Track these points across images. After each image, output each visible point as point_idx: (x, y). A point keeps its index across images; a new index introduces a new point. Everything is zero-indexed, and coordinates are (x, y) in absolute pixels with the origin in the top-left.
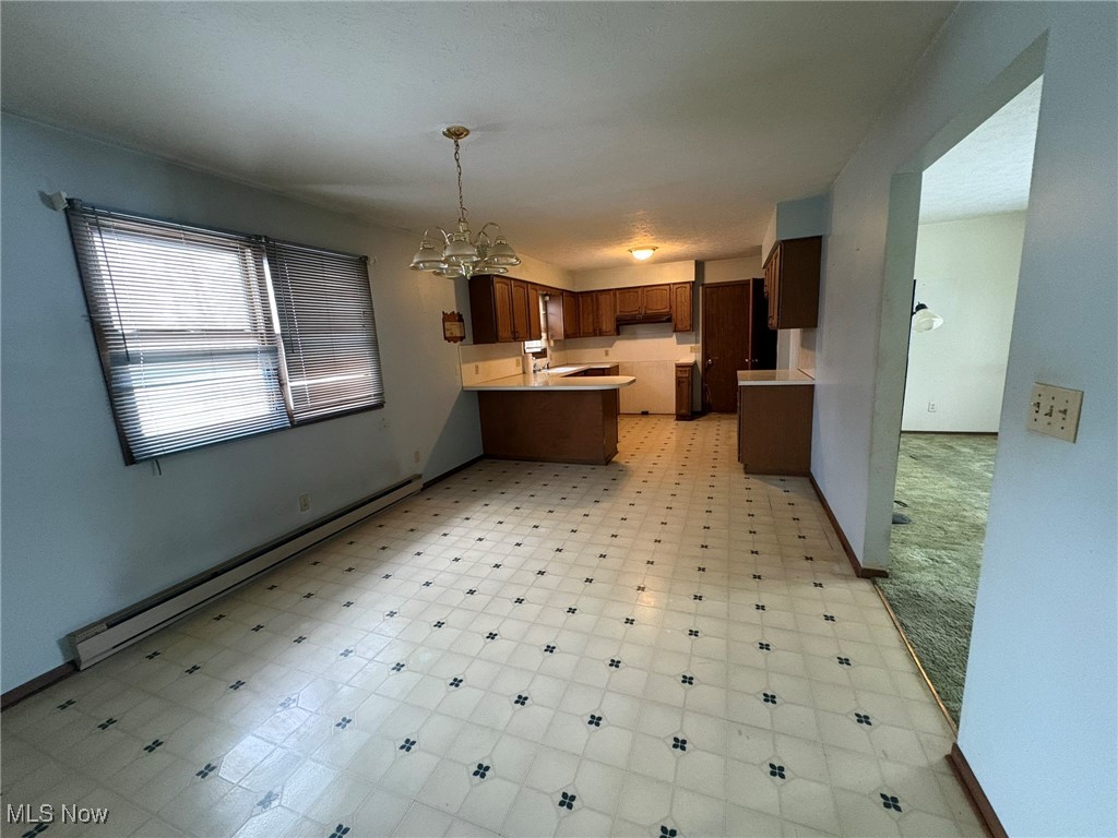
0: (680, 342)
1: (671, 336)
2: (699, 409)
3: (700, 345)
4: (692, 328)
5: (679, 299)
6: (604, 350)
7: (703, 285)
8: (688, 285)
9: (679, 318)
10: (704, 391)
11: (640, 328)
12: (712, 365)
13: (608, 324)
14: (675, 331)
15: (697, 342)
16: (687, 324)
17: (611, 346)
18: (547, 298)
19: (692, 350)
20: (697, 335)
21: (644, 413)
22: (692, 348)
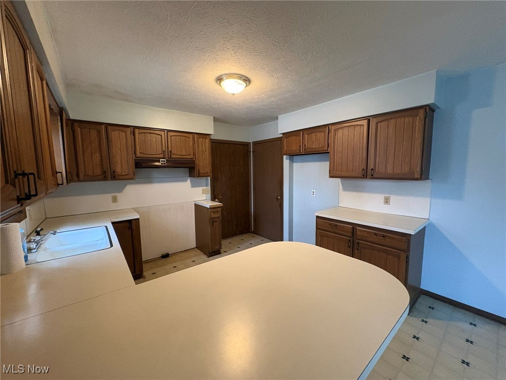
0: (193, 185)
1: (186, 181)
5: (200, 148)
8: (208, 138)
9: (201, 164)
13: (125, 166)
14: (199, 176)
16: (208, 169)
17: (121, 191)
19: (204, 192)
21: (166, 256)
22: (203, 190)
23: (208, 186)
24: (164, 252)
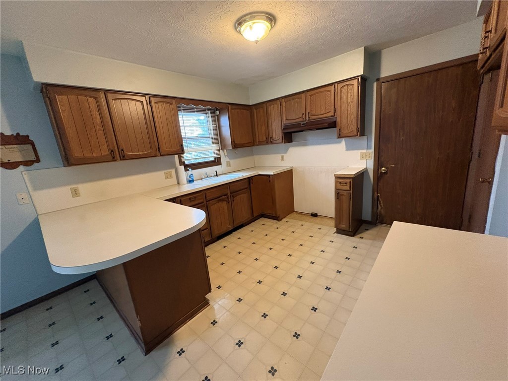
0: (349, 148)
1: (340, 142)
2: (369, 219)
3: (373, 150)
4: (362, 131)
5: (344, 99)
6: (279, 156)
7: (378, 80)
8: (355, 82)
9: (344, 122)
10: (375, 201)
11: (311, 135)
12: (386, 173)
13: (277, 132)
14: (340, 136)
15: (368, 148)
16: (354, 127)
17: (286, 152)
18: (218, 112)
19: (363, 157)
20: (369, 141)
21: (315, 215)
22: (362, 154)
23: (370, 149)
24: (314, 212)
